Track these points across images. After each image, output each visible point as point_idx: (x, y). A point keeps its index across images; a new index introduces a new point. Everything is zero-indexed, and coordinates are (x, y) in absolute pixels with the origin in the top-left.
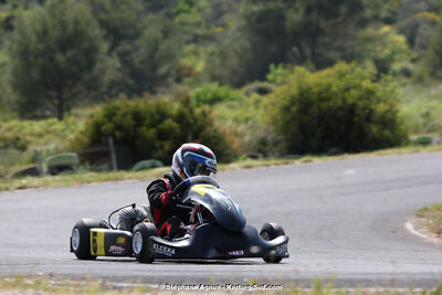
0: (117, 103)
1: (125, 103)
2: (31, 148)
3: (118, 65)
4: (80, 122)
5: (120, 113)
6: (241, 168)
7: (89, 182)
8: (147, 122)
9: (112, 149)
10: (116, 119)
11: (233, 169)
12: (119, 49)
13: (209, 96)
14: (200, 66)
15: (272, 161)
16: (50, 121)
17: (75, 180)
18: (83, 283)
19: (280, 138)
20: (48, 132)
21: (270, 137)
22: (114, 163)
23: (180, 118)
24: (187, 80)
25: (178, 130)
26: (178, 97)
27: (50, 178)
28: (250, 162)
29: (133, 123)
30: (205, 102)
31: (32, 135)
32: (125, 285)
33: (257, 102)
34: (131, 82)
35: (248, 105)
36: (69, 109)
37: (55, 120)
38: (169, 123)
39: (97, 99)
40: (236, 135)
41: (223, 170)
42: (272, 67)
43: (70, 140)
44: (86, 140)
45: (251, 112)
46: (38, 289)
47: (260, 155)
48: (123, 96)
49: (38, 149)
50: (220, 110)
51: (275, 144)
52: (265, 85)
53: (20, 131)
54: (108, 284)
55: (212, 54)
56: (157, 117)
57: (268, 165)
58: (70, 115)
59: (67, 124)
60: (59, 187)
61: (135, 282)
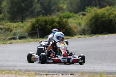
0: (39, 18)
1: (42, 18)
2: (14, 31)
3: (40, 6)
4: (28, 23)
5: (40, 21)
6: (77, 38)
7: (31, 42)
8: (49, 23)
9: (38, 32)
10: (39, 23)
11: (75, 38)
12: (40, 1)
13: (67, 16)
14: (65, 7)
15: (87, 36)
16: (19, 23)
17: (27, 41)
18: (30, 72)
19: (89, 29)
20: (19, 26)
21: (86, 29)
22: (39, 36)
23: (59, 23)
24: (61, 11)
25: (58, 26)
26: (58, 16)
27: (19, 40)
28: (80, 36)
29: (45, 24)
30: (66, 18)
31: (14, 27)
32: (42, 73)
33: (82, 18)
34: (44, 11)
35: (79, 19)
36: (25, 20)
37: (20, 23)
38: (55, 24)
39: (34, 17)
40: (76, 28)
41: (72, 38)
42: (87, 7)
43: (25, 29)
44: (30, 29)
45: (80, 21)
46: (16, 74)
47: (83, 34)
48: (41, 15)
49: (16, 31)
50: (70, 20)
51: (88, 31)
52: (84, 13)
53: (10, 26)
54: (37, 73)
55: (68, 3)
56: (52, 22)
57: (85, 37)
58: (25, 21)
59: (24, 24)
60: (22, 43)
61: (45, 72)
